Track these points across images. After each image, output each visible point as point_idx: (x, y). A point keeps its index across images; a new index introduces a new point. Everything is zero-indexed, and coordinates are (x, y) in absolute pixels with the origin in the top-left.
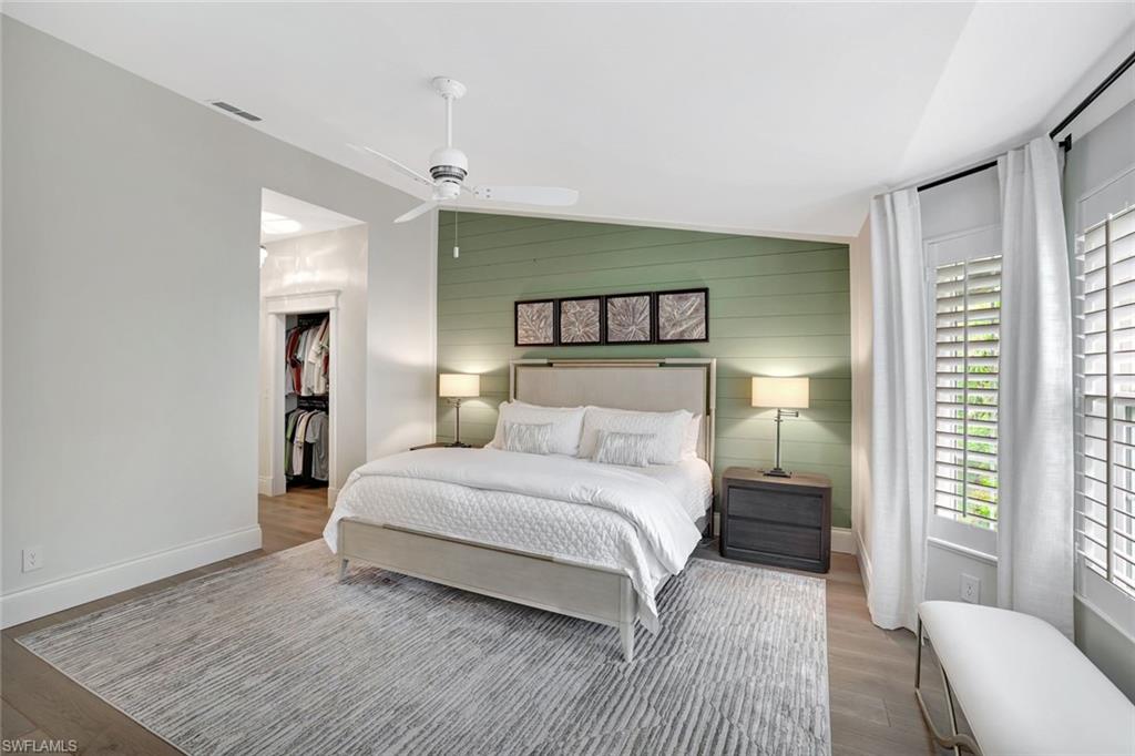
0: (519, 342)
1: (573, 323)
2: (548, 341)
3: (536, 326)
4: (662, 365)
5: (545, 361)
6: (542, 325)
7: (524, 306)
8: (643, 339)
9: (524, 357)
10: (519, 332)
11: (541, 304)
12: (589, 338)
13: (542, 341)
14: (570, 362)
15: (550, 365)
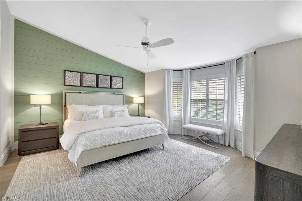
0: (66, 84)
1: (88, 81)
2: (78, 85)
3: (73, 79)
4: (114, 94)
5: (79, 92)
6: (76, 80)
7: (69, 72)
8: (108, 87)
9: (67, 90)
10: (66, 81)
11: (76, 73)
12: (93, 85)
13: (76, 85)
14: (86, 92)
15: (80, 93)
